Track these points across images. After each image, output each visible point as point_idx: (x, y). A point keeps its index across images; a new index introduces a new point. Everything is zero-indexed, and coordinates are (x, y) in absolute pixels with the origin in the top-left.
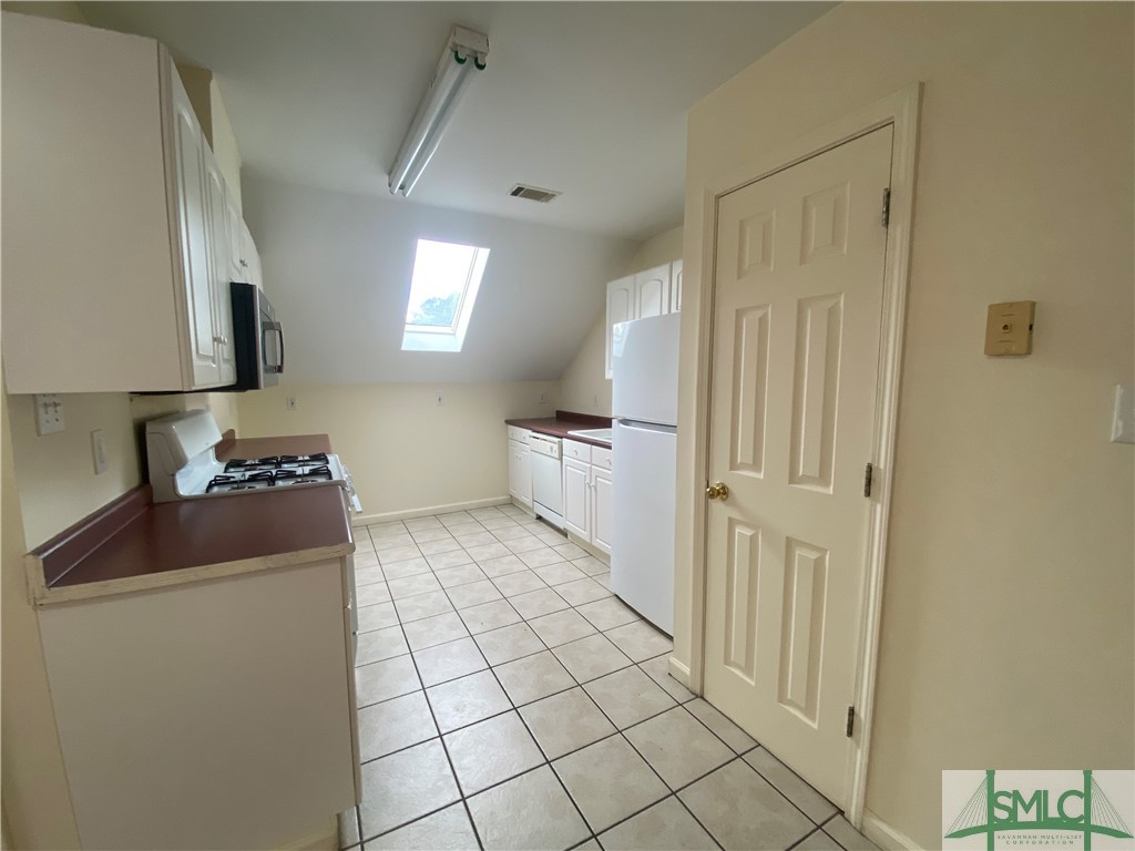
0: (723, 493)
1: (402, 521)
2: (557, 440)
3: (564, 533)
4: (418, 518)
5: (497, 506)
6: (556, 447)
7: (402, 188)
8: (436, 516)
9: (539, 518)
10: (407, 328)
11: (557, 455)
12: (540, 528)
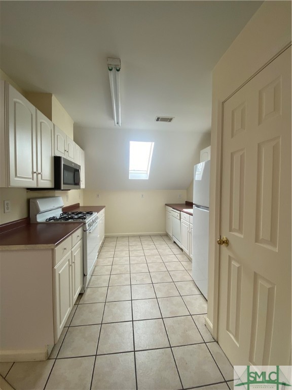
0: (226, 242)
1: (128, 237)
2: (179, 212)
3: (182, 250)
4: (134, 236)
5: (161, 236)
6: (178, 215)
7: (118, 123)
8: (140, 236)
9: (175, 242)
10: (130, 171)
11: (179, 218)
12: (174, 246)
